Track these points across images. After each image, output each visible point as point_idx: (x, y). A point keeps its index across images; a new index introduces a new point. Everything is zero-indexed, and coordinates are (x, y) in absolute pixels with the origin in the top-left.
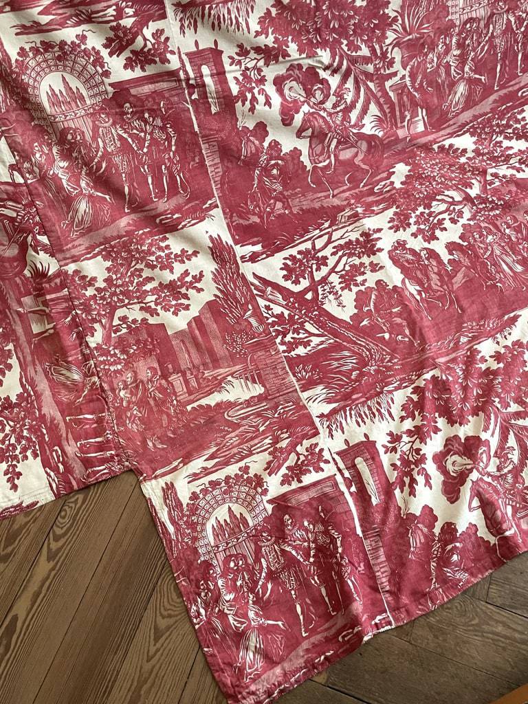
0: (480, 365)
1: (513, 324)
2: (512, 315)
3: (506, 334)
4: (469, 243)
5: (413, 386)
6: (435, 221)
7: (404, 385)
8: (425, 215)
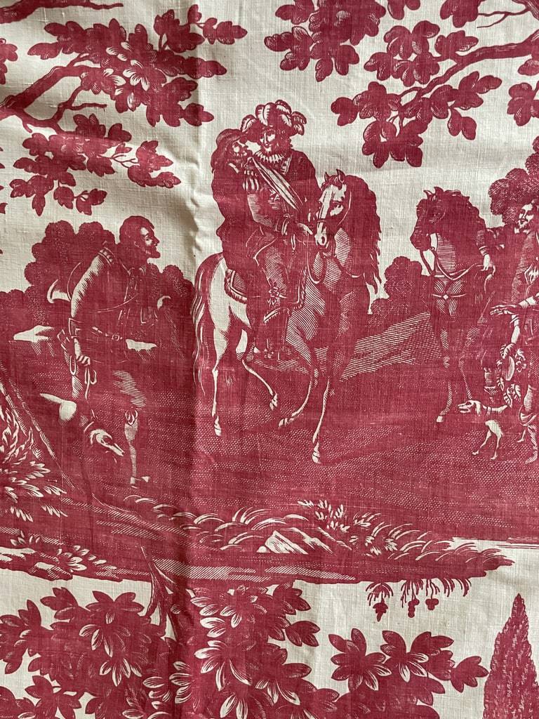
0: (286, 644)
1: (464, 580)
2: (481, 545)
3: (422, 596)
4: (510, 225)
5: (60, 584)
6: (454, 82)
7: (41, 565)
8: (432, 42)
